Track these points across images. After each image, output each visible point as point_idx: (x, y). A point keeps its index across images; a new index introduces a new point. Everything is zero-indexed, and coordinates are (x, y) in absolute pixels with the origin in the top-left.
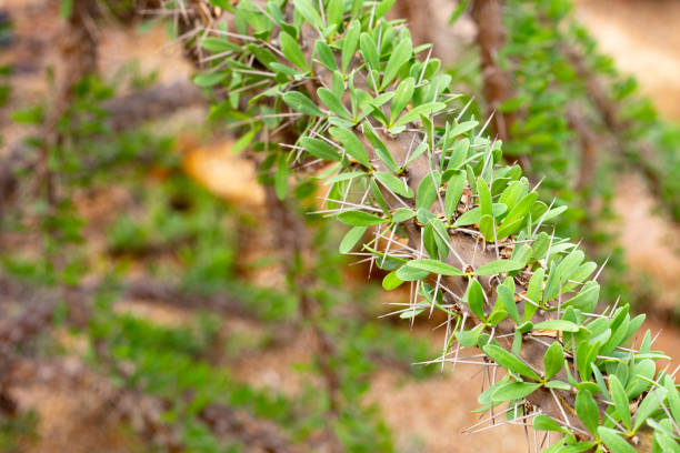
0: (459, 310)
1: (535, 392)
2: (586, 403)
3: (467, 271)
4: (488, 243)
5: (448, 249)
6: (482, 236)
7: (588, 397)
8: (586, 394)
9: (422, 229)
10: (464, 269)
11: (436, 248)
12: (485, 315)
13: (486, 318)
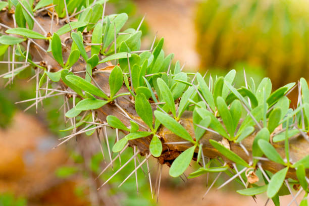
0: (44, 64)
1: (103, 107)
2: (142, 103)
3: (48, 36)
4: (60, 18)
5: (33, 22)
6: (55, 14)
7: (144, 98)
8: (142, 96)
9: (14, 16)
10: (46, 35)
11: (25, 21)
12: (64, 63)
13: (64, 65)
